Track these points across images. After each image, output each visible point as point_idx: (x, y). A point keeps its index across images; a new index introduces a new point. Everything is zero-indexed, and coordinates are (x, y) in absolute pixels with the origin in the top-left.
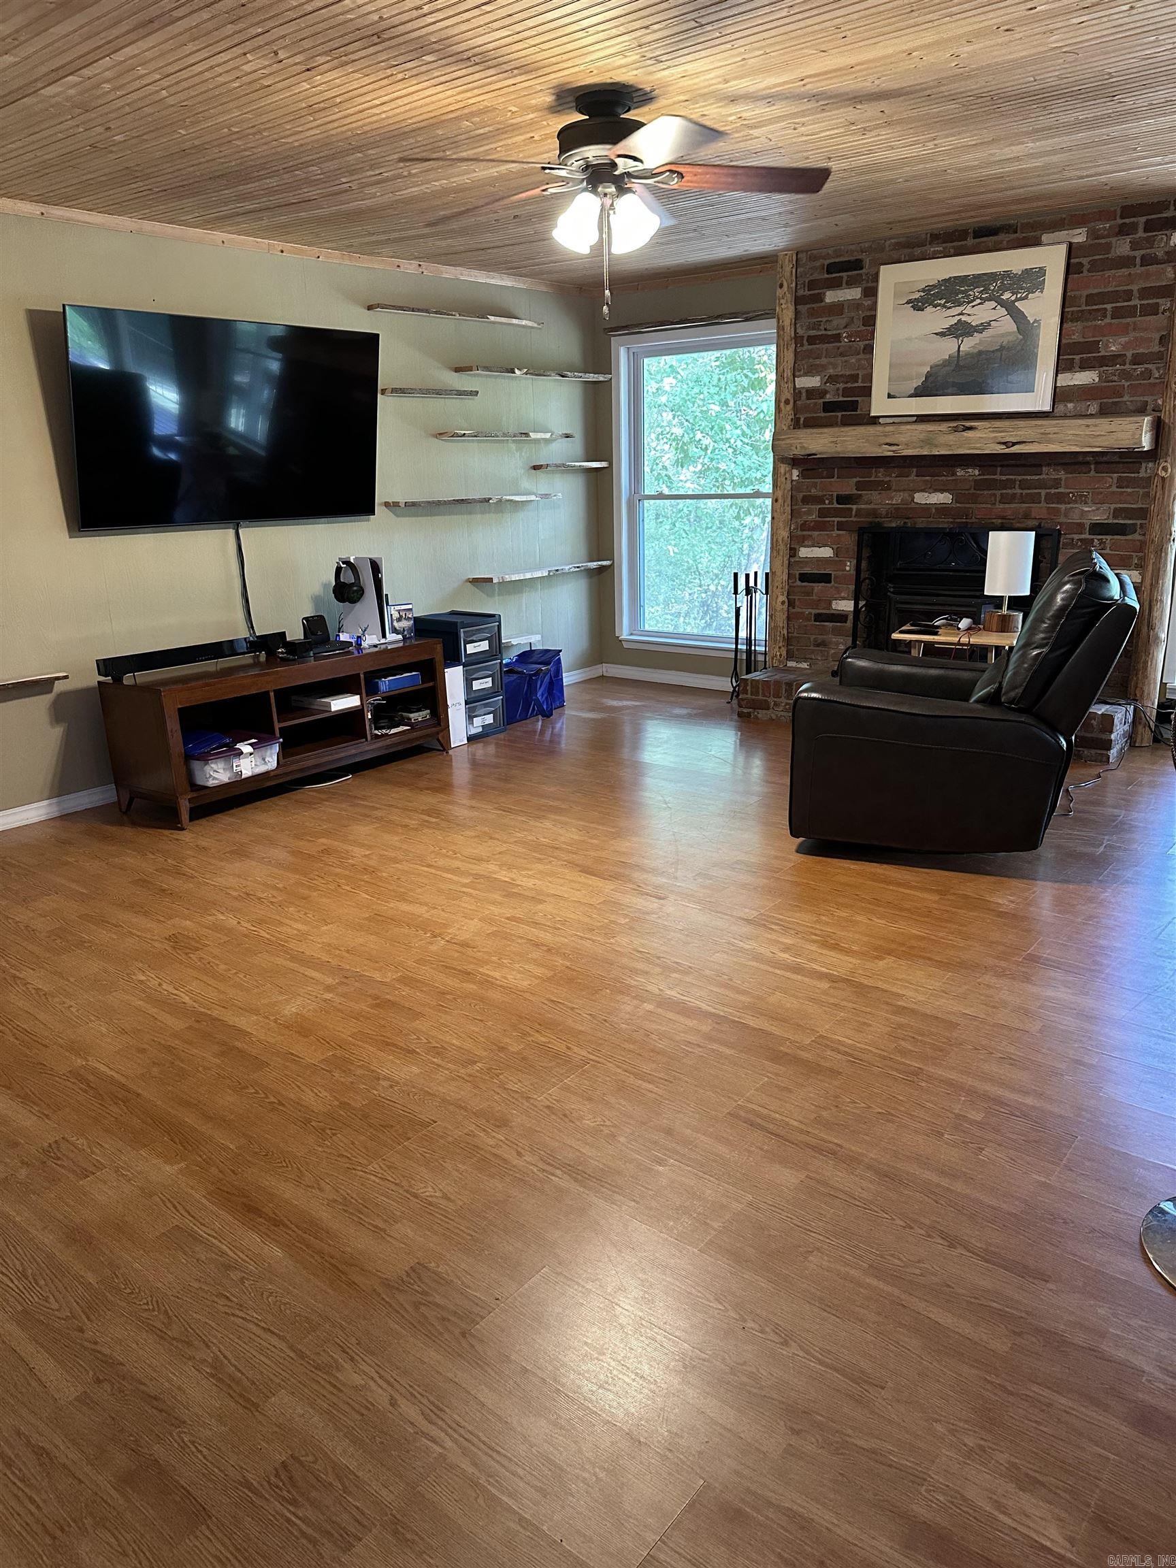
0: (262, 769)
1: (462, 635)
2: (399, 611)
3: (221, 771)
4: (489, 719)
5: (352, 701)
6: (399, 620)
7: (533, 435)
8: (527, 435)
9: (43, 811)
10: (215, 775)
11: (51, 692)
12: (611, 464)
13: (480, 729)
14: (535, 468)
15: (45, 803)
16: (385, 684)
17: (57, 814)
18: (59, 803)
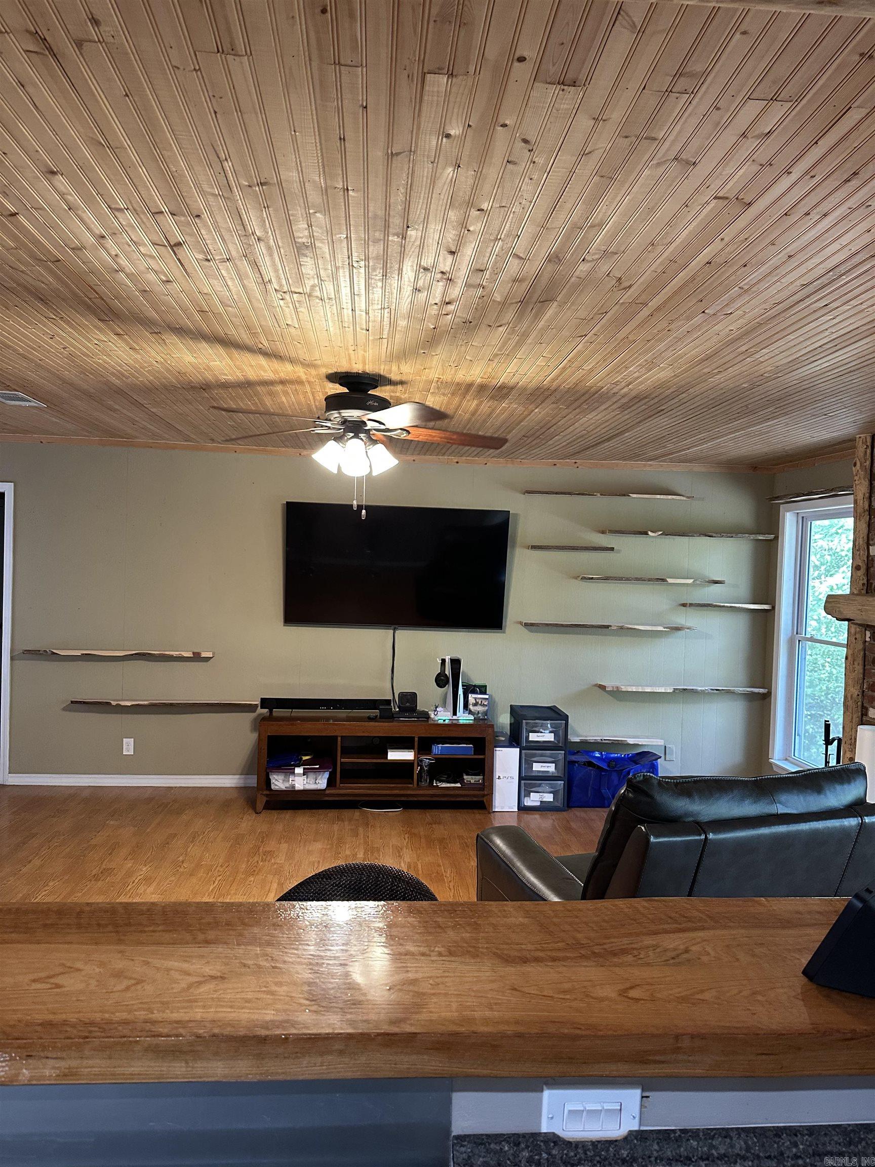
0: (312, 786)
1: (524, 725)
2: (475, 699)
3: (281, 781)
4: (549, 798)
5: (408, 755)
6: (476, 704)
7: (670, 581)
8: (663, 580)
9: (235, 781)
10: (276, 783)
11: (255, 712)
12: (774, 608)
13: (538, 804)
14: (684, 605)
15: (237, 777)
16: (437, 749)
17: (242, 785)
18: (246, 778)
